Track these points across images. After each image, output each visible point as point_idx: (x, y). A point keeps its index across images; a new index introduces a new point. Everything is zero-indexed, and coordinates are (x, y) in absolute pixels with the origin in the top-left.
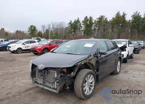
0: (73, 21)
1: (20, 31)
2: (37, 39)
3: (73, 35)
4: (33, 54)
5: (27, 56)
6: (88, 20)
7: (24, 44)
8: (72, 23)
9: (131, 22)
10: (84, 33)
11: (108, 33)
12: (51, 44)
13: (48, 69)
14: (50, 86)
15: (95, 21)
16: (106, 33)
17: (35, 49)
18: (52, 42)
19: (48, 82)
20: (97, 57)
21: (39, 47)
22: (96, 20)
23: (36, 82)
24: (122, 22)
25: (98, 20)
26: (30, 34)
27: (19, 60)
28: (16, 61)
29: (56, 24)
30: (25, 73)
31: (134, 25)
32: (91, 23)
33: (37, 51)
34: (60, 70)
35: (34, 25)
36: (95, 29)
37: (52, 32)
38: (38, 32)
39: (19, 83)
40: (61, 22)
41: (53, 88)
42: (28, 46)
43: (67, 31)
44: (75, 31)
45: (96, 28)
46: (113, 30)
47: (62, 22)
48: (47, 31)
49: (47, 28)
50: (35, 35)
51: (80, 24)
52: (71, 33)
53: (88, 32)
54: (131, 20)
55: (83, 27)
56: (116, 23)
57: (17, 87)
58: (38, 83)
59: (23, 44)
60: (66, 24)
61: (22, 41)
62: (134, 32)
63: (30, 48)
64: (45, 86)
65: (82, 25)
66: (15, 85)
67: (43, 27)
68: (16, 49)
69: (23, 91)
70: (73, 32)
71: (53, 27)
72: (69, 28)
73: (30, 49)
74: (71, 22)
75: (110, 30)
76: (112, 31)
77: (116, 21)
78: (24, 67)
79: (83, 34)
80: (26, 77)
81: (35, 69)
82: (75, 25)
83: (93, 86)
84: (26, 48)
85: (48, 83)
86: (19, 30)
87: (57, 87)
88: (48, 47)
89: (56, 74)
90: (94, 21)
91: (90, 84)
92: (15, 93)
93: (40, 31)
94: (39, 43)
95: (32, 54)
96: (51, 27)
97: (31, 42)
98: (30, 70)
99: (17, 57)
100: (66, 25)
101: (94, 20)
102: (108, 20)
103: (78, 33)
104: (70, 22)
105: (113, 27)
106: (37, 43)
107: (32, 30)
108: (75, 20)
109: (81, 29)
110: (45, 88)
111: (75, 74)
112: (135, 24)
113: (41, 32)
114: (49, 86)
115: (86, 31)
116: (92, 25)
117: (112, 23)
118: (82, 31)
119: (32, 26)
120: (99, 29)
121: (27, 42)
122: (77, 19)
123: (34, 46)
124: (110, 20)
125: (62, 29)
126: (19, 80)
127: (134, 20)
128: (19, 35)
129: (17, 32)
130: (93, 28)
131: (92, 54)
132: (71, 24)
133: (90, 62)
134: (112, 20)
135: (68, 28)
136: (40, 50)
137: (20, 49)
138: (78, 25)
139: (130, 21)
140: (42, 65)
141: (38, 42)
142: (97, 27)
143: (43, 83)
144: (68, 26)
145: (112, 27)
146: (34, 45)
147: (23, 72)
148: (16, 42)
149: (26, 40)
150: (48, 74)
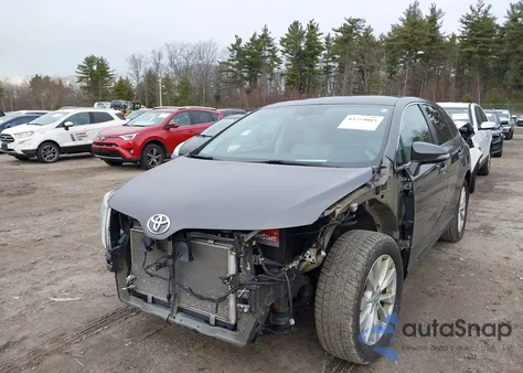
0: (246, 40)
1: (47, 78)
2: (115, 107)
3: (248, 92)
4: (104, 164)
5: (82, 173)
6: (300, 36)
7: (66, 124)
8: (242, 45)
9: (458, 41)
10: (289, 83)
11: (376, 82)
12: (173, 126)
13: (193, 235)
14: (204, 313)
15: (327, 39)
16: (369, 85)
17: (111, 145)
18: (174, 116)
19: (193, 294)
20: (404, 173)
21: (126, 138)
22: (333, 35)
23: (133, 292)
24: (428, 44)
25: (340, 34)
26: (85, 88)
27: (49, 189)
28: (38, 192)
29: (182, 50)
30: (78, 245)
31: (471, 53)
32: (314, 48)
33: (117, 153)
34: (250, 241)
35: (97, 56)
36: (327, 70)
37: (167, 80)
38: (117, 80)
39: (56, 289)
40: (203, 41)
41: (217, 323)
42: (83, 135)
43: (225, 76)
44: (253, 78)
45: (332, 64)
46: (392, 73)
47: (205, 44)
48: (151, 77)
49: (151, 65)
50: (104, 95)
51: (273, 51)
52: (240, 84)
53: (303, 78)
54: (458, 34)
55: (284, 59)
56: (403, 47)
57: (48, 309)
58: (145, 298)
59: (62, 125)
60: (219, 51)
61: (56, 116)
62: (469, 78)
63: (90, 142)
64: (180, 310)
65: (279, 54)
66: (35, 299)
67: (136, 62)
68: (34, 146)
69: (76, 330)
70: (247, 79)
71: (172, 64)
72: (233, 66)
73: (90, 145)
74: (239, 41)
75: (383, 73)
76: (390, 77)
77: (405, 38)
78: (71, 216)
79: (283, 88)
80: (83, 263)
81: (128, 233)
82: (253, 55)
83: (389, 304)
84: (74, 140)
85: (193, 299)
86: (43, 74)
87: (237, 319)
88: (162, 134)
89: (232, 259)
90: (323, 41)
91: (382, 298)
92: (40, 340)
93: (124, 78)
94: (124, 122)
95: (99, 163)
96: (165, 61)
97: (94, 118)
98: (104, 238)
99: (40, 178)
100: (221, 53)
101: (325, 35)
102: (376, 36)
103: (267, 85)
104: (234, 42)
105: (393, 62)
106: (118, 122)
107: (92, 74)
108: (255, 35)
109: (275, 70)
110: (177, 320)
111: (320, 259)
112: (472, 49)
113: (127, 81)
114: (198, 310)
115: (293, 76)
116: (318, 53)
117: (390, 47)
118: (282, 75)
119: (90, 61)
120: (342, 69)
121: (78, 120)
122: (261, 33)
123: (107, 133)
124: (382, 36)
125: (205, 69)
126: (53, 279)
127: (470, 35)
128: (43, 95)
129: (37, 81)
130: (319, 66)
131: (387, 163)
132: (239, 50)
133: (378, 197)
134: (389, 34)
135: (228, 64)
136: (128, 147)
137: (50, 144)
138: (267, 53)
139: (454, 37)
140: (161, 216)
141: (122, 117)
142: (334, 60)
143: (169, 297)
144: (226, 57)
145: (388, 62)
146: (105, 129)
147: (68, 239)
148: (32, 118)
149: (72, 111)
150: (191, 259)
